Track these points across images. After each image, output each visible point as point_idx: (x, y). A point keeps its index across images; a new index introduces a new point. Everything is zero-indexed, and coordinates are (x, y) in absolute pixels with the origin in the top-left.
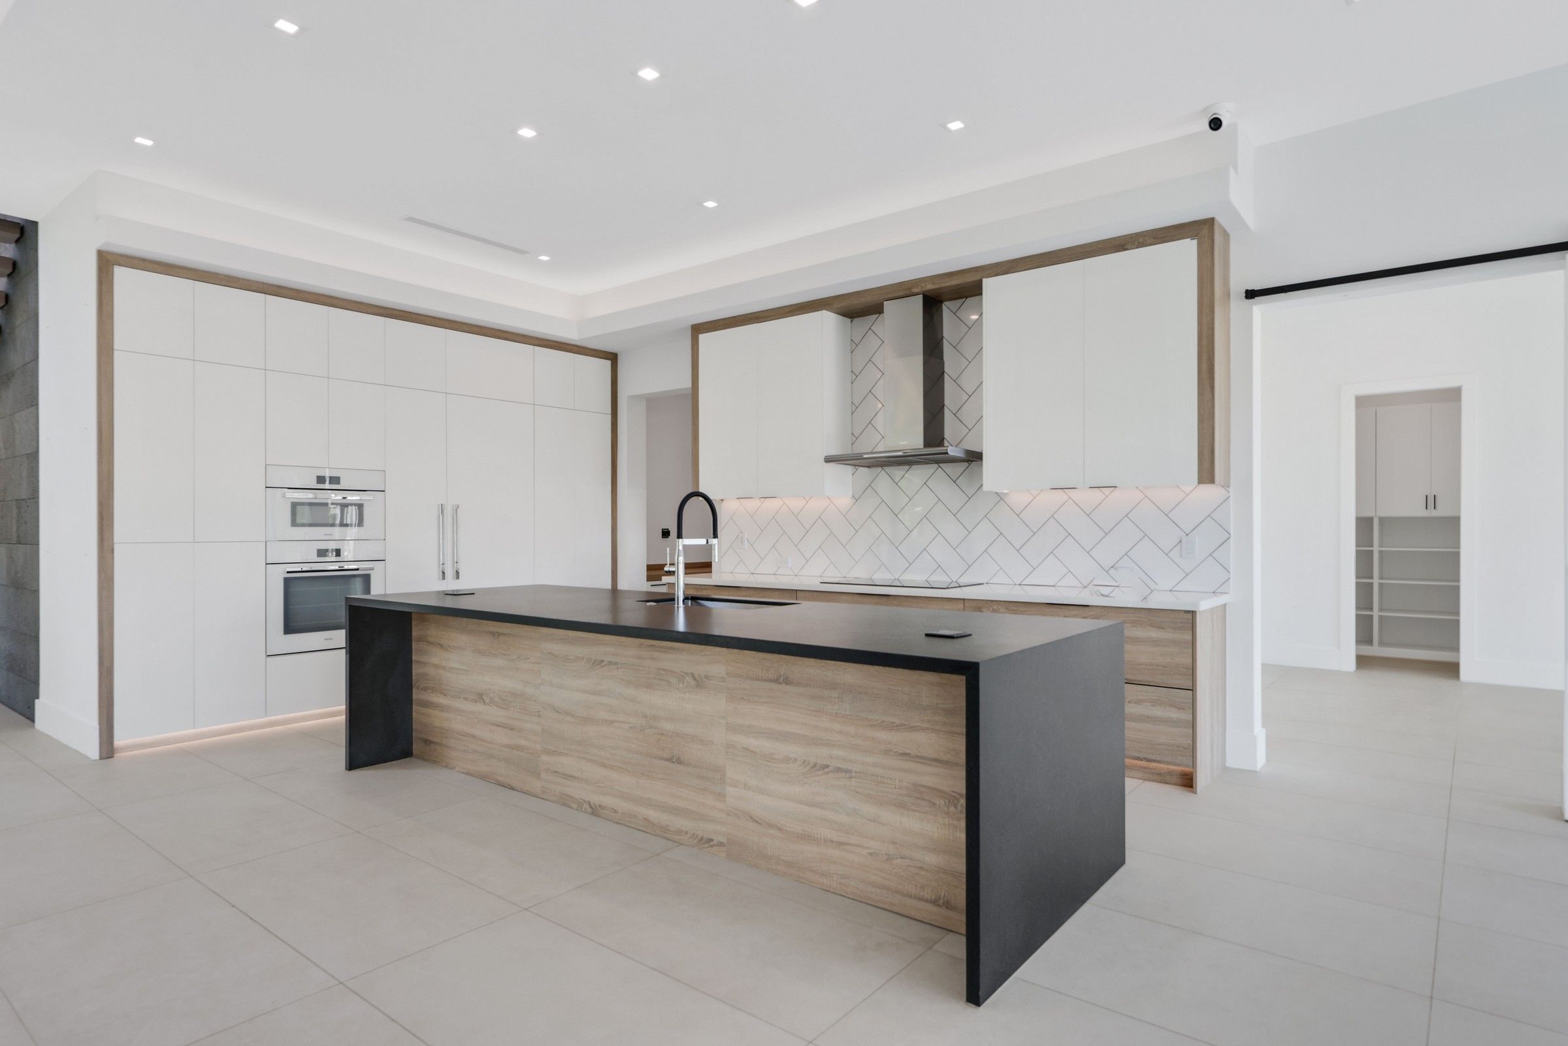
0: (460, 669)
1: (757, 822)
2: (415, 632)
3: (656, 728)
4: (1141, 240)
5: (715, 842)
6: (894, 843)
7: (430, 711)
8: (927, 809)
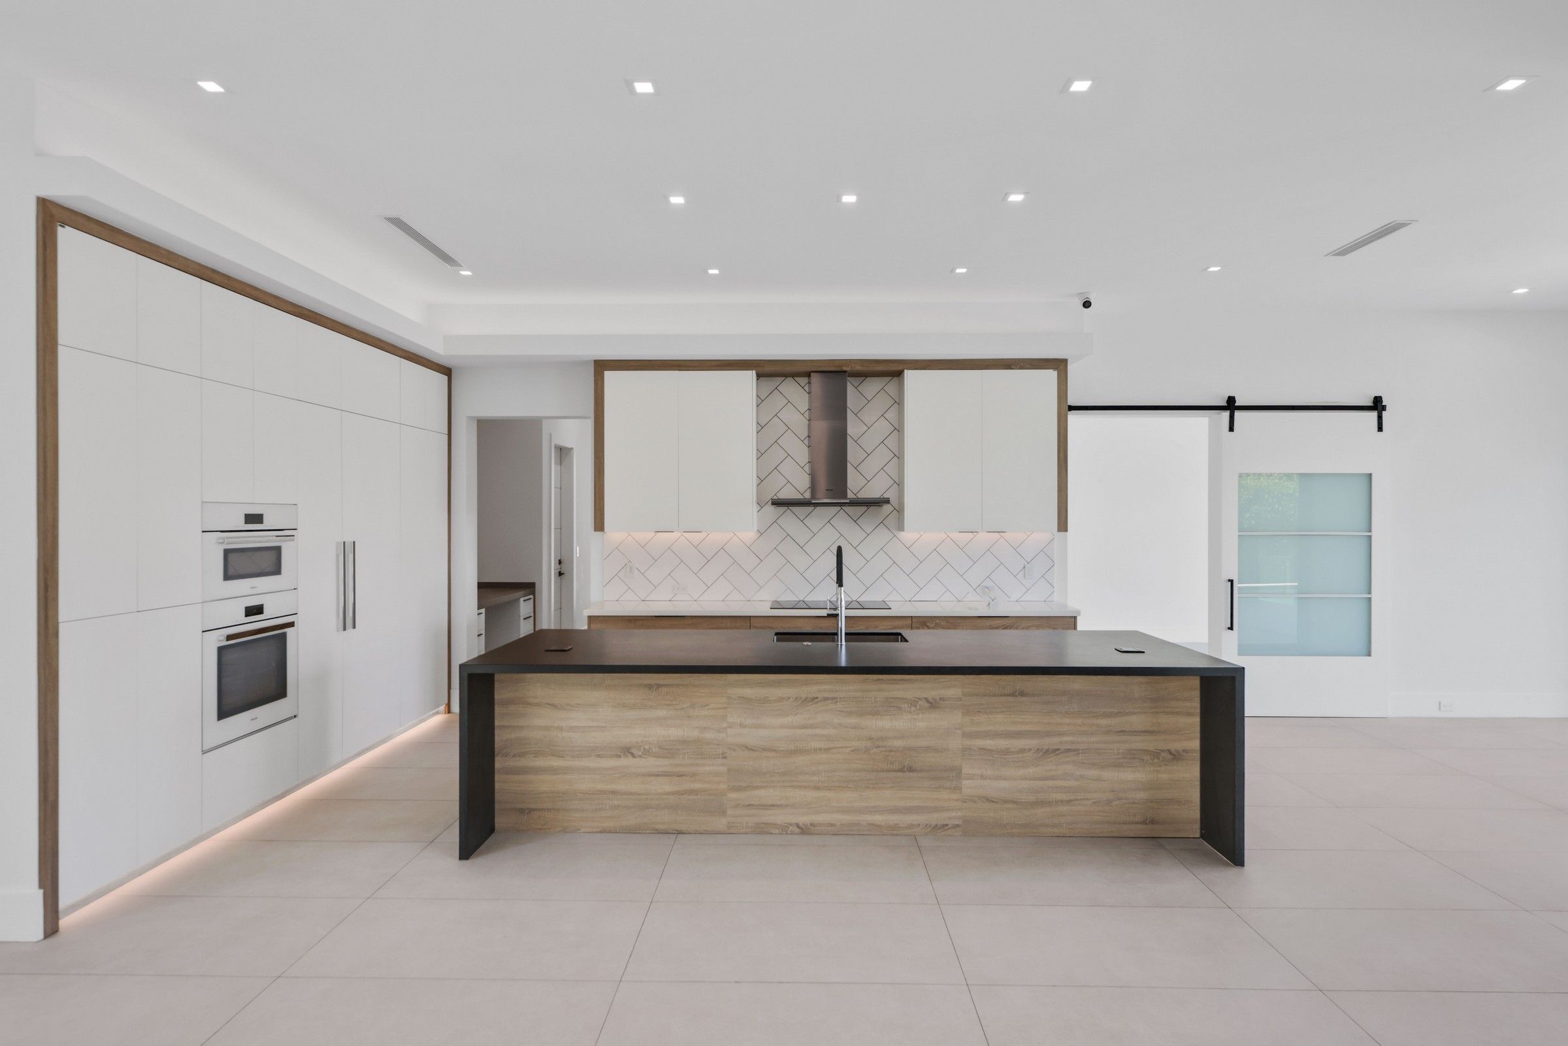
0: (590, 727)
1: (994, 802)
2: (499, 695)
3: (886, 747)
4: (1022, 364)
5: (949, 826)
6: (1113, 791)
7: (531, 777)
8: (1138, 764)
